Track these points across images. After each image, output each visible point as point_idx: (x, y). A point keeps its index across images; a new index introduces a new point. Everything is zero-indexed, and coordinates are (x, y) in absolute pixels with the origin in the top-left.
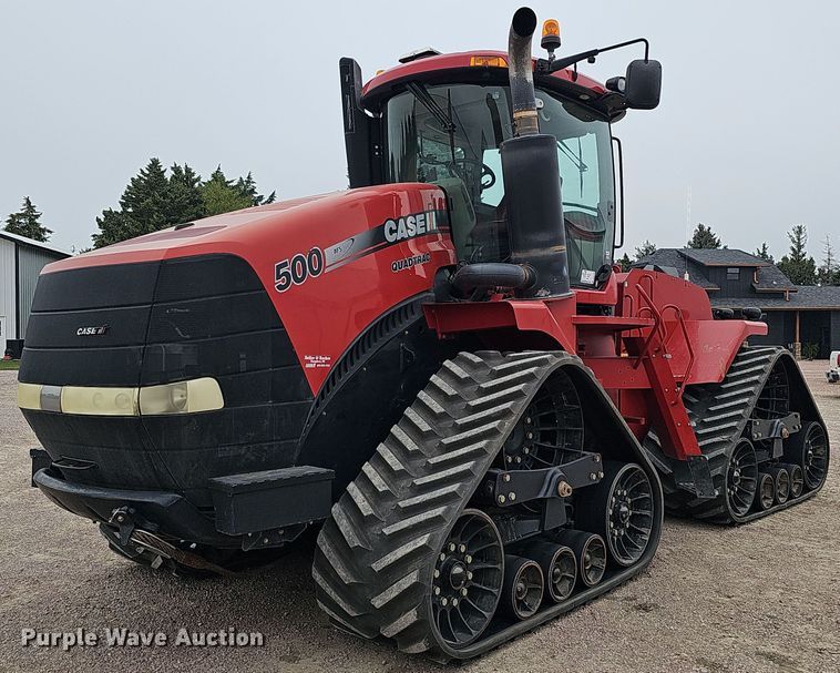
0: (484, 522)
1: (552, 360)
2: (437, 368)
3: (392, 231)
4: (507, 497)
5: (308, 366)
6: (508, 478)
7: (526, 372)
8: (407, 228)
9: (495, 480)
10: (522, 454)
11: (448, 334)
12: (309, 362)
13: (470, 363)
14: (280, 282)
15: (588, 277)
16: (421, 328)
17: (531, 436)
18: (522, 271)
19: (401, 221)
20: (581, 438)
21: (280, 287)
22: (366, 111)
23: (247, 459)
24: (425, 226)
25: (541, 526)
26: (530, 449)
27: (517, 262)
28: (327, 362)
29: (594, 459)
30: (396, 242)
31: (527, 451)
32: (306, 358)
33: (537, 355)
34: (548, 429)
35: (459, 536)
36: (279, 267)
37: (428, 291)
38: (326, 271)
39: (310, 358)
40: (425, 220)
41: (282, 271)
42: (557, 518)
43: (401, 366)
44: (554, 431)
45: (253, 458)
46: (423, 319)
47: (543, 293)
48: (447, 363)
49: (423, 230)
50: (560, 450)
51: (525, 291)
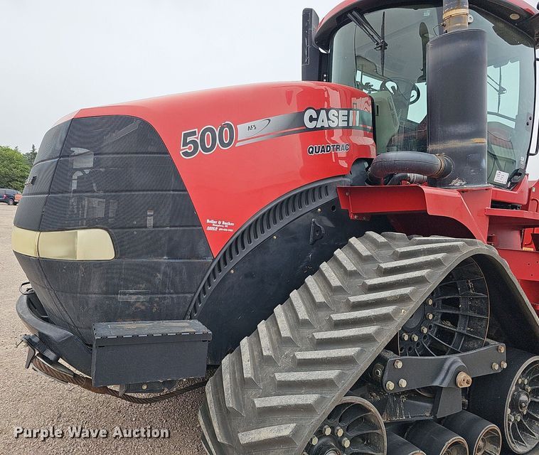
0: (366, 410)
1: (464, 249)
2: (343, 243)
3: (311, 119)
4: (397, 384)
5: (209, 228)
6: (400, 365)
7: (431, 257)
8: (328, 119)
9: (385, 365)
10: (420, 333)
11: (360, 215)
12: (211, 225)
13: (374, 241)
14: (186, 149)
15: (502, 177)
16: (333, 208)
17: (431, 317)
18: (438, 161)
19: (323, 113)
20: (485, 327)
21: (186, 154)
22: (320, 49)
23: (136, 308)
24: (348, 121)
25: (434, 411)
26: (430, 328)
27: (432, 153)
28: (229, 227)
29: (497, 349)
30: (315, 129)
31: (425, 330)
32: (208, 221)
33: (446, 241)
34: (451, 312)
35: (338, 419)
36: (186, 136)
37: (344, 176)
38: (238, 145)
39: (212, 222)
40: (348, 116)
41: (189, 139)
42: (452, 405)
43: (311, 239)
44: (457, 315)
45: (143, 308)
46: (336, 200)
47: (457, 183)
48: (353, 240)
49: (345, 124)
50: (461, 335)
51: (438, 179)
